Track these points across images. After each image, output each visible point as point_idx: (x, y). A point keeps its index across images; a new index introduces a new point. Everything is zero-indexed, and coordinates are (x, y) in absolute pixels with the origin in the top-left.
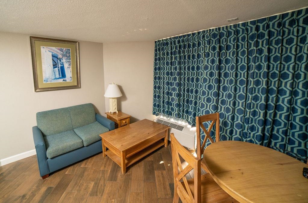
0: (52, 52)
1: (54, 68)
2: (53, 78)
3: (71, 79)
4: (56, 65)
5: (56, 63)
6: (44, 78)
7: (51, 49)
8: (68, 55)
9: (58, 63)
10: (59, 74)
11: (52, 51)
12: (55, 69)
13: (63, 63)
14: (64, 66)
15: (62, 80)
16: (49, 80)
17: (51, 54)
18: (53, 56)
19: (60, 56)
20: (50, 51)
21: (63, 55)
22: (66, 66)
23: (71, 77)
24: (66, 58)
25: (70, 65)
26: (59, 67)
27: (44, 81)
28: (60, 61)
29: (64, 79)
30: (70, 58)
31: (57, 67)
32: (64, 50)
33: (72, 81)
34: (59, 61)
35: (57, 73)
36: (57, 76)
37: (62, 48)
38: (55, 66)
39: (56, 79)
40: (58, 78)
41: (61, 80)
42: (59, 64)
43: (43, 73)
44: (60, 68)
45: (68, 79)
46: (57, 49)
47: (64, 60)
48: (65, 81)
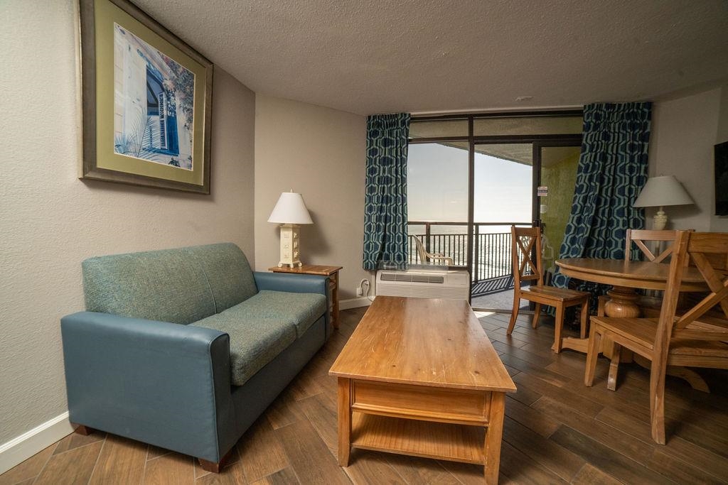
0: (148, 60)
1: (150, 113)
2: (146, 145)
3: (189, 162)
4: (157, 106)
5: (156, 99)
6: (117, 136)
7: (146, 49)
8: (188, 90)
9: (162, 104)
10: (163, 137)
11: (148, 57)
12: (154, 118)
13: (174, 106)
14: (175, 116)
15: (168, 158)
16: (131, 148)
17: (145, 64)
18: (149, 73)
19: (168, 83)
20: (142, 55)
21: (177, 86)
22: (181, 119)
23: (190, 158)
24: (183, 96)
25: (190, 120)
26: (162, 117)
27: (118, 146)
28: (169, 99)
29: (175, 158)
30: (192, 102)
31: (157, 114)
32: (181, 70)
33: (192, 170)
34: (165, 99)
35: (157, 133)
36: (157, 143)
37: (176, 63)
38: (153, 107)
39: (151, 150)
40: (160, 152)
41: (164, 160)
42: (165, 108)
43: (117, 120)
44: (165, 119)
45: (184, 161)
46: (162, 57)
47: (177, 101)
48: (176, 165)
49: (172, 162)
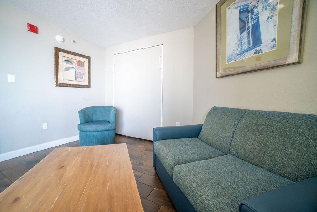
0: (239, 6)
1: (241, 33)
2: (239, 52)
3: (273, 44)
4: (245, 25)
5: (244, 22)
6: (228, 56)
7: (239, 2)
9: (248, 21)
10: (249, 42)
11: (240, 4)
12: (243, 34)
13: (257, 14)
14: (258, 20)
15: (254, 51)
16: (233, 58)
17: (238, 11)
18: (241, 12)
19: (252, 4)
20: (237, 8)
22: (263, 18)
23: (274, 40)
27: (228, 60)
28: (252, 13)
29: (258, 49)
31: (245, 30)
33: (276, 48)
34: (250, 16)
35: (245, 41)
36: (245, 47)
38: (243, 29)
39: (243, 53)
40: (247, 51)
41: (251, 54)
42: (250, 21)
44: (250, 29)
45: (266, 46)
47: (260, 8)
48: (259, 53)
49: (255, 53)
